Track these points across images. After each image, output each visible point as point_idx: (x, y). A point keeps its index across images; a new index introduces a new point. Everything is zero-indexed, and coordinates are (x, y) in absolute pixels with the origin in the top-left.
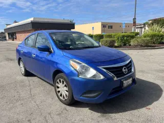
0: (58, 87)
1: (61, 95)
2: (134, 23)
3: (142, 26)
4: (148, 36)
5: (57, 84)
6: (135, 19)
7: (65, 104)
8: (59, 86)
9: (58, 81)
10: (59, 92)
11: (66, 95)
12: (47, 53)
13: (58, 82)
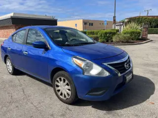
0: (58, 86)
1: (61, 94)
2: (114, 20)
3: (122, 24)
4: (127, 33)
5: (56, 83)
6: (114, 17)
7: (67, 103)
8: (59, 84)
9: (58, 79)
10: (59, 91)
11: (68, 94)
12: (43, 50)
13: (57, 81)
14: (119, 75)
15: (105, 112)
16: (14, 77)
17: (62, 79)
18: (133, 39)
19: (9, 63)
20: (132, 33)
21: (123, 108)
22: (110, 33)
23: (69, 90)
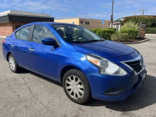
0: (68, 85)
1: (73, 94)
2: (112, 19)
3: (119, 23)
4: (126, 32)
5: (67, 82)
6: (112, 16)
7: (80, 104)
8: (70, 83)
9: (69, 78)
10: (70, 90)
11: (80, 93)
12: (52, 47)
13: (68, 80)
14: (136, 74)
15: (120, 113)
16: (17, 74)
17: (74, 77)
18: (130, 38)
19: (12, 60)
20: (130, 32)
21: (138, 109)
22: (109, 32)
23: (81, 89)
